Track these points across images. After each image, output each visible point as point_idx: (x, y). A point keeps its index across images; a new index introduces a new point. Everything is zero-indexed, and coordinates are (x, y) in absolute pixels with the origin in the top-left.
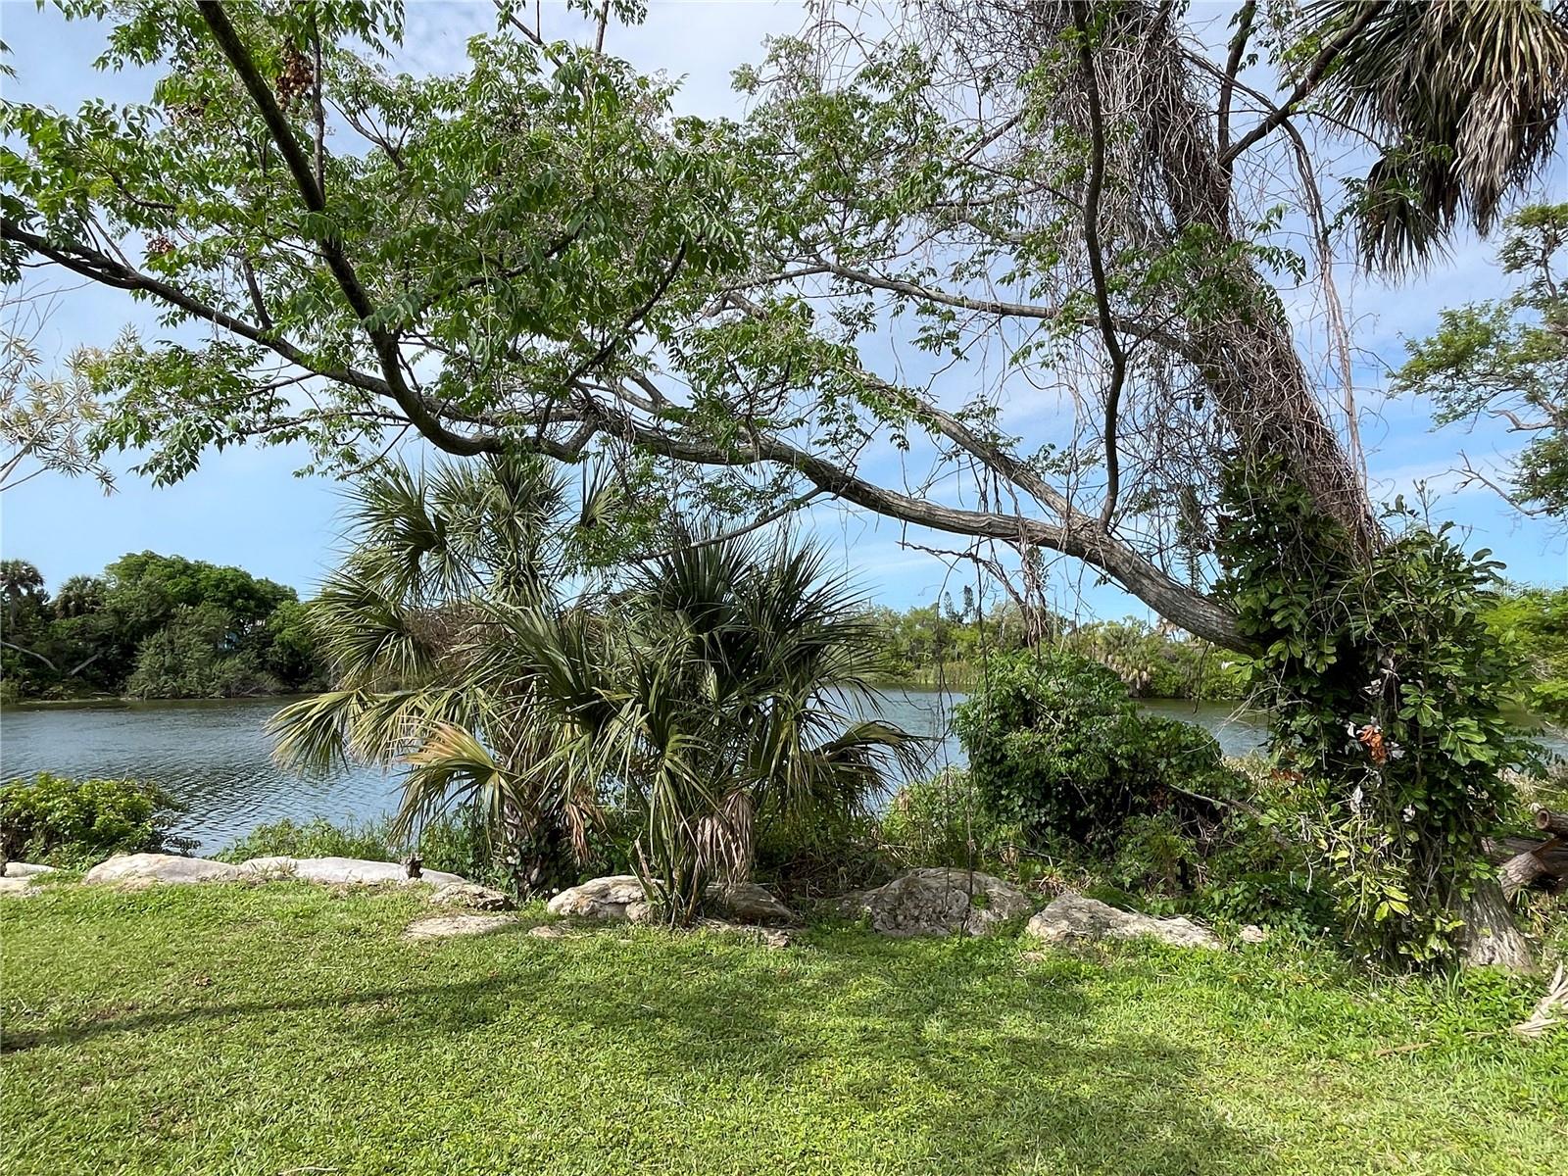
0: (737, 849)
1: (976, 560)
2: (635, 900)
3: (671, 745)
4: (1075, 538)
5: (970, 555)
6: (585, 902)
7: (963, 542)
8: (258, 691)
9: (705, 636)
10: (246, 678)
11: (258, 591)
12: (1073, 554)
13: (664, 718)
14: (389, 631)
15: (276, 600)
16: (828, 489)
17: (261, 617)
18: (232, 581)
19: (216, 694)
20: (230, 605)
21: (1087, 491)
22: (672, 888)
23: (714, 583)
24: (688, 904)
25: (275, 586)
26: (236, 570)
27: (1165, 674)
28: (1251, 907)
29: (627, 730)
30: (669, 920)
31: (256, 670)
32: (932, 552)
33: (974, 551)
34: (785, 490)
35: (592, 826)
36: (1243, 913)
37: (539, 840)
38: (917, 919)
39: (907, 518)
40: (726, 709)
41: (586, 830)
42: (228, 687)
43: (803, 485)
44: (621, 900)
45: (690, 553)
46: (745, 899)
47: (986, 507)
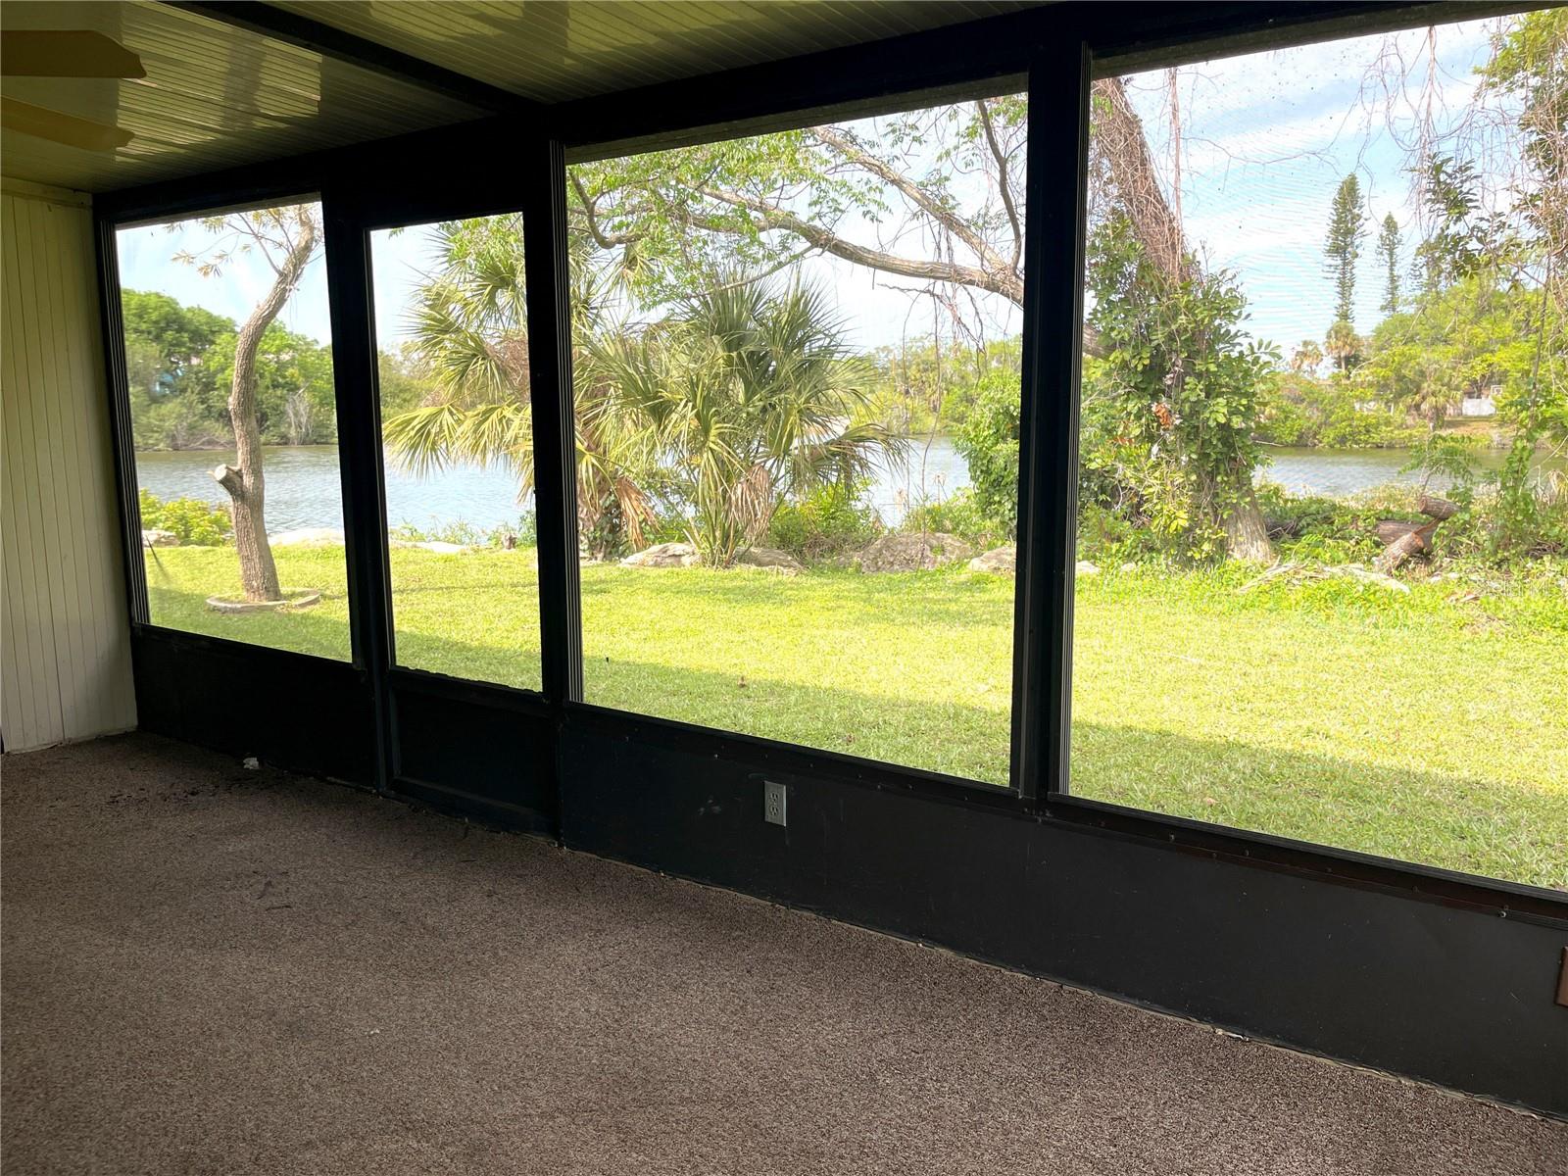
0: (759, 503)
1: (933, 295)
2: (688, 553)
3: (713, 432)
4: (993, 280)
5: (929, 291)
6: (650, 559)
7: (923, 283)
8: (210, 442)
9: (734, 354)
10: (191, 427)
11: (190, 321)
12: (993, 291)
13: (708, 414)
14: (475, 355)
15: (213, 333)
16: (817, 246)
17: (198, 354)
18: (155, 309)
19: (161, 446)
20: (158, 338)
21: (1002, 244)
22: (715, 541)
23: (740, 314)
24: (726, 552)
25: (210, 316)
26: (158, 295)
27: (1286, 418)
28: (1134, 551)
29: (683, 420)
30: (713, 563)
31: (203, 417)
32: (902, 290)
33: (931, 288)
34: (788, 249)
35: (644, 520)
36: (1128, 555)
37: (602, 530)
38: (892, 564)
39: (875, 267)
40: (751, 410)
41: (641, 523)
42: (174, 438)
43: (801, 244)
44: (677, 553)
45: (723, 295)
46: (768, 556)
47: (940, 256)
